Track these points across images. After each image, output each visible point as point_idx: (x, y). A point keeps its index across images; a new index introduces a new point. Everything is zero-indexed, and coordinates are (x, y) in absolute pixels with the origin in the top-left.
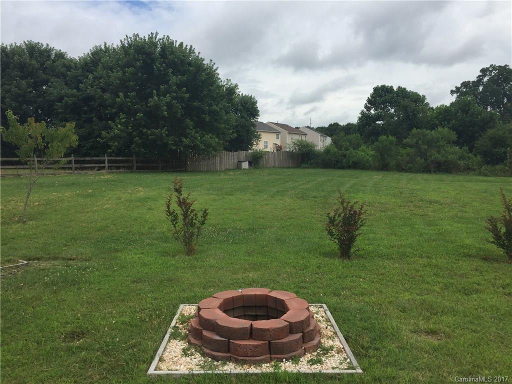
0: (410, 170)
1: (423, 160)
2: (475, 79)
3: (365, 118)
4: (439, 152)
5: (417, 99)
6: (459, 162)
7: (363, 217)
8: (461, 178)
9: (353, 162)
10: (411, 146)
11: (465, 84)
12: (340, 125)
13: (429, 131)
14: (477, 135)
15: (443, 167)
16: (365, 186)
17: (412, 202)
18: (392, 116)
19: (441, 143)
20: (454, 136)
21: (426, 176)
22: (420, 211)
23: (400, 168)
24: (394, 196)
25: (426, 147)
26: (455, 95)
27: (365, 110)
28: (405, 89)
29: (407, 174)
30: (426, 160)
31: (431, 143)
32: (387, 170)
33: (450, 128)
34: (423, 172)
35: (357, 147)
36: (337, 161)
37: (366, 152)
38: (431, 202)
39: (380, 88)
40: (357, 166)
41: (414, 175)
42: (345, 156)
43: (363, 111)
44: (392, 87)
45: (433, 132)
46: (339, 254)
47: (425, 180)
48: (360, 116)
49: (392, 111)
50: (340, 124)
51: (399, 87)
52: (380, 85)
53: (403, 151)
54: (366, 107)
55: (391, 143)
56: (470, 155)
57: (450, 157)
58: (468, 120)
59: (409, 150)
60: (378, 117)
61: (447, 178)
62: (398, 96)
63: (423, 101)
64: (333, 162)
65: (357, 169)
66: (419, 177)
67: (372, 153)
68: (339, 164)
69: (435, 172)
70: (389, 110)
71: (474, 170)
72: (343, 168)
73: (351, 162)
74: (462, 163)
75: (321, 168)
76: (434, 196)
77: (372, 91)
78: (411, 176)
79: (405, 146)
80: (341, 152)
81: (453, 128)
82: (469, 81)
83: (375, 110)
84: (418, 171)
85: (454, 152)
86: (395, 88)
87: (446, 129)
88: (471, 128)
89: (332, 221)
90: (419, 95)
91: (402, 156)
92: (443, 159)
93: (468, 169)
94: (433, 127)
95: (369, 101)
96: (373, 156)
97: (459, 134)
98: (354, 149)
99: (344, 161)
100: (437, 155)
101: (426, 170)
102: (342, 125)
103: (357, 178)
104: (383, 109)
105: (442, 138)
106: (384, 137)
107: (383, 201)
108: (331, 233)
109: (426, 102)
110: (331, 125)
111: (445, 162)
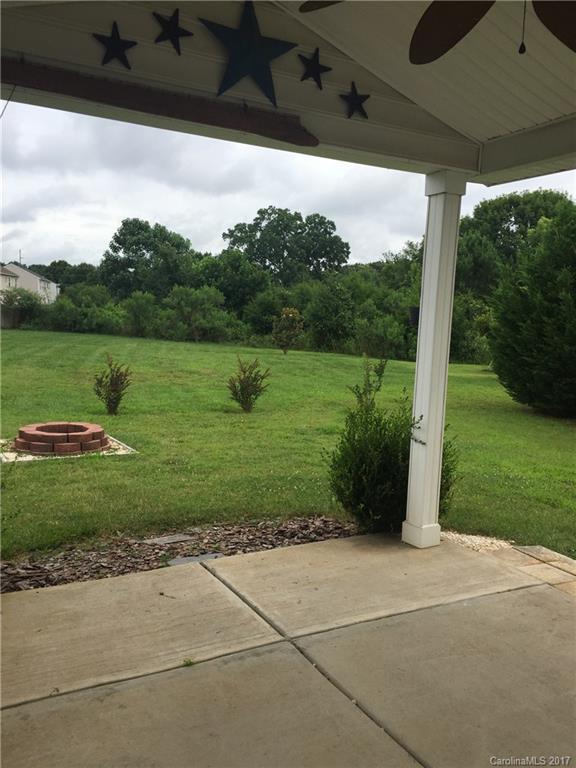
0: (170, 338)
1: (186, 326)
2: (252, 222)
3: (110, 263)
4: (204, 317)
5: (180, 244)
6: (227, 330)
7: (128, 378)
8: (227, 348)
9: (97, 324)
10: (173, 308)
11: (240, 227)
12: (69, 265)
13: (193, 290)
14: (248, 297)
15: (208, 336)
16: (118, 355)
17: (172, 372)
18: (147, 263)
19: (207, 306)
20: (221, 298)
21: (189, 345)
22: (179, 381)
23: (159, 335)
24: (153, 366)
25: (189, 309)
26: (228, 240)
27: (111, 251)
28: (164, 228)
29: (167, 342)
30: (189, 325)
31: (195, 305)
32: (143, 336)
33: (217, 287)
34: (186, 340)
35: (101, 303)
36: (75, 322)
37: (115, 312)
38: (191, 373)
39: (131, 223)
40: (102, 329)
41: (176, 343)
42: (85, 315)
43: (107, 252)
44: (147, 222)
45: (198, 291)
46: (107, 411)
47: (188, 350)
48: (104, 259)
49: (148, 256)
50: (69, 262)
51: (157, 224)
52: (131, 218)
53: (163, 313)
54: (112, 246)
55: (148, 301)
56: (239, 322)
57: (217, 323)
58: (237, 278)
59: (169, 311)
60: (128, 263)
61: (211, 347)
62: (155, 236)
63: (187, 248)
64: (69, 323)
65: (104, 333)
66: (182, 346)
67: (122, 312)
68: (78, 326)
69: (199, 341)
70: (144, 254)
71: (243, 340)
72: (83, 331)
73: (94, 323)
74: (229, 331)
75: (50, 330)
76: (194, 367)
77: (120, 225)
78: (172, 344)
79: (164, 307)
80: (79, 310)
81: (221, 288)
82: (244, 224)
83: (125, 252)
84: (180, 339)
85: (222, 317)
86: (152, 225)
87: (213, 289)
88: (241, 289)
89: (100, 382)
90: (182, 239)
91: (161, 319)
92: (208, 326)
93: (236, 339)
94: (198, 285)
95: (117, 239)
96: (124, 317)
97: (228, 295)
98: (98, 305)
99: (85, 321)
100: (202, 321)
101: (190, 338)
102: (72, 265)
103: (105, 345)
104: (135, 252)
105: (208, 300)
106: (139, 294)
107: (141, 371)
108: (98, 393)
109: (191, 248)
110: (54, 264)
111: (212, 329)
